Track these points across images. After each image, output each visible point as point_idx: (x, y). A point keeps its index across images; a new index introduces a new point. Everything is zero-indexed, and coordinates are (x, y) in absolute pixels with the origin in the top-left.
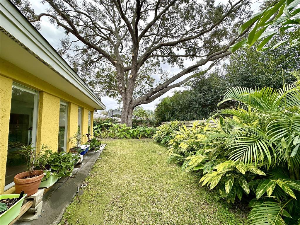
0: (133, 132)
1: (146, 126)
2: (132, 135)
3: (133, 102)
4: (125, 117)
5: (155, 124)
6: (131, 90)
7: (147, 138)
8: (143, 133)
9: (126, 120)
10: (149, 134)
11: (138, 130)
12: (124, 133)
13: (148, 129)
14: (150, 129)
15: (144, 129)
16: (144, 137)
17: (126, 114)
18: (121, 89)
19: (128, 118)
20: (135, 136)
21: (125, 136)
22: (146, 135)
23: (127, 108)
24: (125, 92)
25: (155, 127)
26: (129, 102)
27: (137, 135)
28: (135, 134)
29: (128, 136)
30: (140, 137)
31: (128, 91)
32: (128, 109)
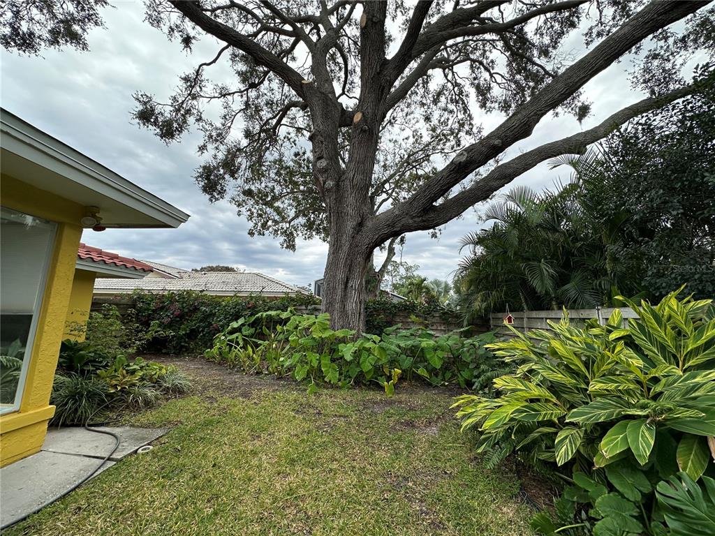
0: (357, 354)
1: (426, 326)
2: (355, 372)
3: (369, 224)
4: (334, 288)
5: (465, 323)
6: (358, 177)
7: (429, 385)
8: (407, 362)
9: (338, 298)
10: (438, 367)
11: (382, 349)
12: (313, 358)
13: (432, 342)
14: (442, 342)
15: (416, 343)
16: (410, 379)
17: (341, 276)
18: (321, 179)
19: (349, 290)
20: (368, 377)
21: (316, 375)
22: (422, 372)
23: (346, 248)
24: (337, 185)
25: (468, 334)
26: (350, 225)
27: (378, 370)
28: (367, 366)
29: (331, 375)
30: (395, 380)
31: (347, 182)
32: (349, 255)
